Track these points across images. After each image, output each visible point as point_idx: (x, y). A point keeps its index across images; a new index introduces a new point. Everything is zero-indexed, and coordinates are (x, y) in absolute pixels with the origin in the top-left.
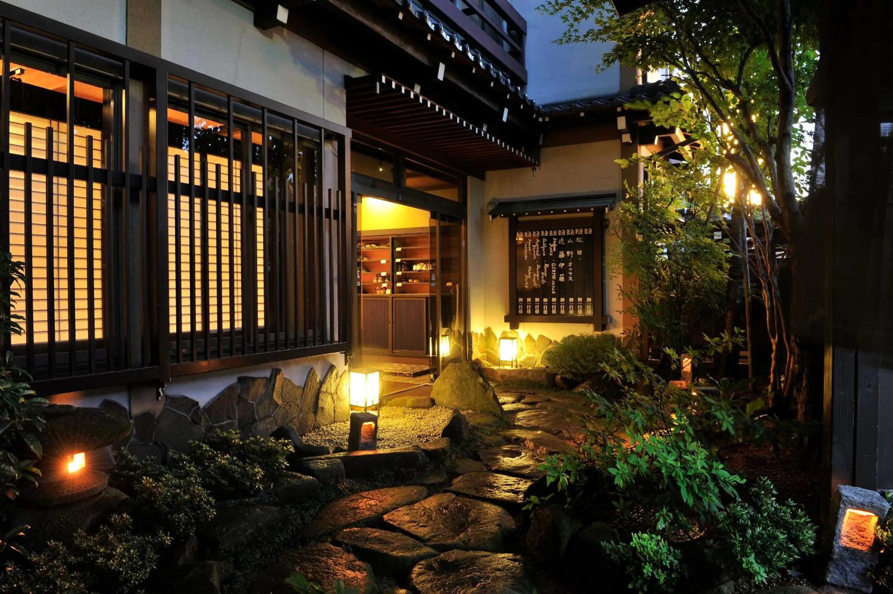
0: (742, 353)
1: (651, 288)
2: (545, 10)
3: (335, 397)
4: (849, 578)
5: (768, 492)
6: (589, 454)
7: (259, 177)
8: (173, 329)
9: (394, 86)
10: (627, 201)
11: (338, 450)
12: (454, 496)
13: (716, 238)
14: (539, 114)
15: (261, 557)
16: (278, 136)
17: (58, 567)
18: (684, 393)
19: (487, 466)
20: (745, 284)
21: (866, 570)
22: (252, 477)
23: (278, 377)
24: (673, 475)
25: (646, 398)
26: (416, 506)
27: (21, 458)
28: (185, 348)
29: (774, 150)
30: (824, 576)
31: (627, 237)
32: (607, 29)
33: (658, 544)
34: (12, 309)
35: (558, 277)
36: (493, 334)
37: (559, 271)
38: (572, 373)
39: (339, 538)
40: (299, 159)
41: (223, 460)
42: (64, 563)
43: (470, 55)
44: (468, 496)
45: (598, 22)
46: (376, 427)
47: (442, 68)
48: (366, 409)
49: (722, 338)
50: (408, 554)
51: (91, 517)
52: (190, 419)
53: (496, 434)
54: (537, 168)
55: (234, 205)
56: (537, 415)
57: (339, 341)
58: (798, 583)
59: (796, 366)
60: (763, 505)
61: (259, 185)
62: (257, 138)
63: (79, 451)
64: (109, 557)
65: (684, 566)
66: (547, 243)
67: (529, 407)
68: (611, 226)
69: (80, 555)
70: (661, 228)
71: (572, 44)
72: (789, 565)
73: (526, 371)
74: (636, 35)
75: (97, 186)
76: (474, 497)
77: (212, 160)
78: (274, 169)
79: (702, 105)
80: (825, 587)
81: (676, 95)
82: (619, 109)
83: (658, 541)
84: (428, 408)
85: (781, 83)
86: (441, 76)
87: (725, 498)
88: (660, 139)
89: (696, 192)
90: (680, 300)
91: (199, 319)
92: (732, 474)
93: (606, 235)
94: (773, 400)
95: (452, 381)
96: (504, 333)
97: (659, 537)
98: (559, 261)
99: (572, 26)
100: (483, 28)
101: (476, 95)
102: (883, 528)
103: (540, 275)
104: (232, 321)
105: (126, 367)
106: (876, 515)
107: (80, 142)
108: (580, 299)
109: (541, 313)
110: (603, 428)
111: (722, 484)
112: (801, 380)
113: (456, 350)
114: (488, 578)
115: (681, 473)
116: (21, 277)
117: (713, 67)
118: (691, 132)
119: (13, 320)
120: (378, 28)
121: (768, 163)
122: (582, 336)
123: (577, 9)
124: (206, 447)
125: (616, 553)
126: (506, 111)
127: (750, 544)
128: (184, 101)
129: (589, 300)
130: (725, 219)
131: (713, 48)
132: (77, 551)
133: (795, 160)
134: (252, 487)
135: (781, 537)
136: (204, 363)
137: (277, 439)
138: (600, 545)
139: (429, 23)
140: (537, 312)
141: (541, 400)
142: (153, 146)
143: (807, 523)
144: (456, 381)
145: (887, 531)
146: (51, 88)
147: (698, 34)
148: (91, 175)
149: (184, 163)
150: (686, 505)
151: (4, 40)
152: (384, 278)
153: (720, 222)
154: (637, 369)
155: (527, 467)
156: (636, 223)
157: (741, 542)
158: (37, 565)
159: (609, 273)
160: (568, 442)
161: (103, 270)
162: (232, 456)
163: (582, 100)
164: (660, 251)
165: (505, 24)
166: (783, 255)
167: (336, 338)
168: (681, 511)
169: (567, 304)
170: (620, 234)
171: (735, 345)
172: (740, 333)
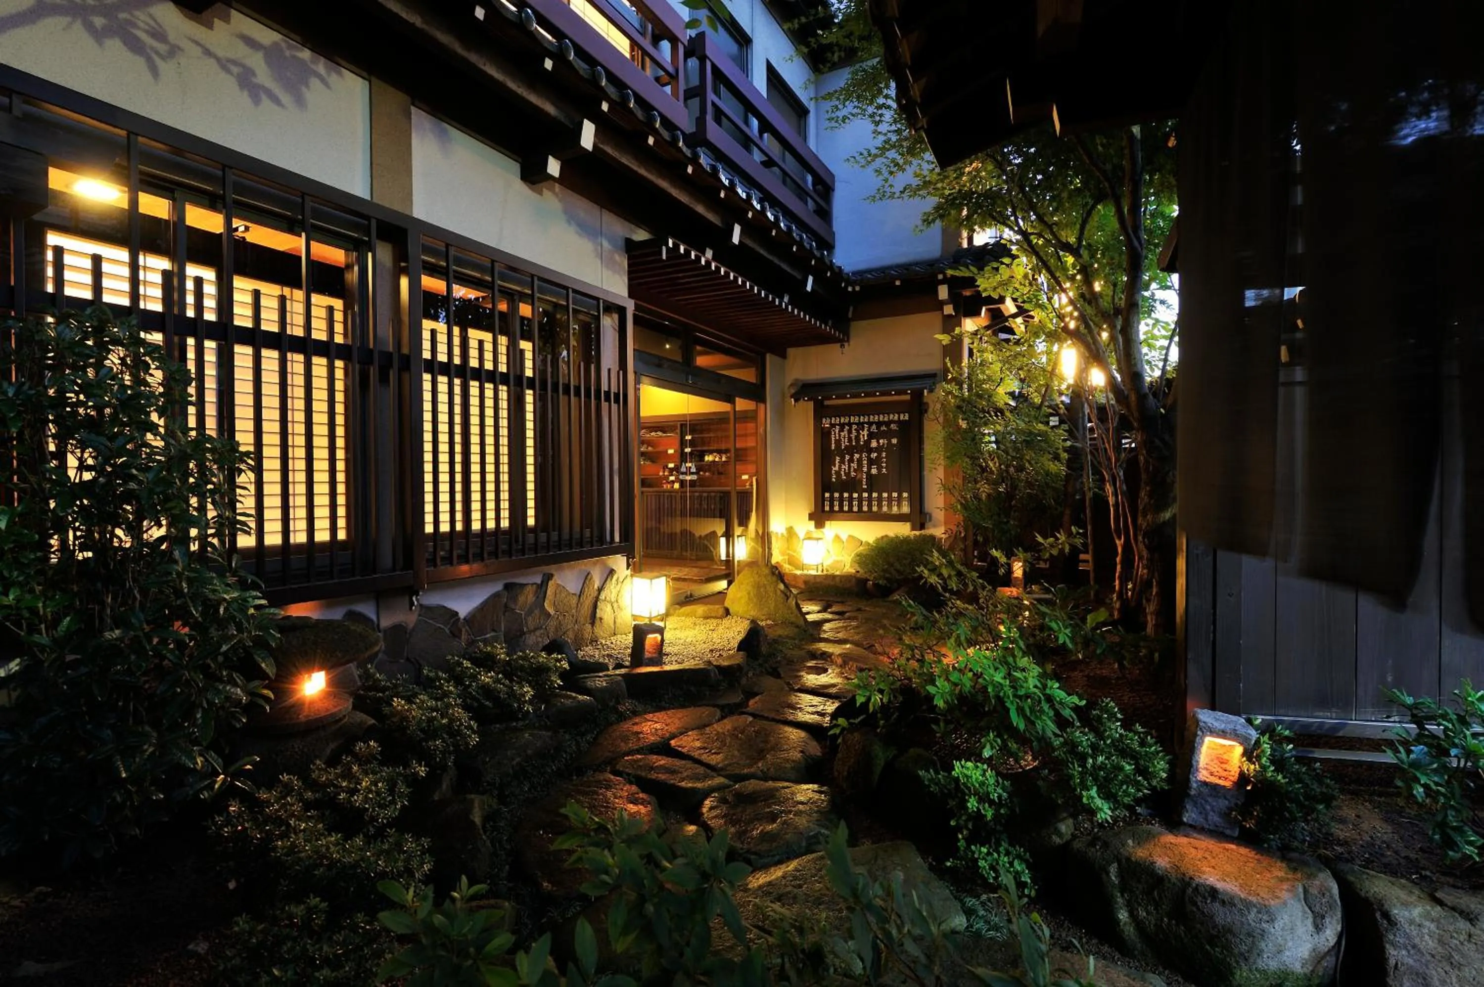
0: (1082, 556)
1: (976, 482)
2: (857, 162)
3: (615, 605)
4: (1210, 818)
5: (1112, 716)
6: (905, 670)
7: (529, 355)
8: (429, 529)
9: (682, 251)
10: (949, 382)
11: (619, 666)
12: (750, 719)
13: (1051, 424)
14: (849, 282)
15: (529, 789)
16: (549, 308)
17: (292, 805)
18: (1013, 601)
19: (788, 684)
20: (1085, 476)
21: (1231, 809)
22: (520, 698)
23: (550, 583)
24: (1002, 694)
25: (970, 607)
26: (708, 730)
27: (249, 678)
28: (442, 550)
29: (1119, 324)
30: (1180, 816)
31: (949, 423)
32: (926, 184)
33: (984, 775)
34: (238, 505)
35: (869, 469)
36: (796, 534)
37: (871, 462)
38: (887, 579)
39: (619, 767)
40: (574, 334)
41: (486, 678)
42: (301, 800)
43: (769, 214)
44: (767, 719)
45: (916, 175)
46: (663, 640)
47: (737, 229)
48: (650, 619)
49: (1057, 539)
50: (699, 785)
51: (332, 746)
52: (448, 631)
53: (800, 648)
54: (846, 344)
55: (500, 387)
56: (846, 627)
57: (621, 542)
58: (1150, 823)
59: (1145, 571)
60: (1105, 731)
61: (529, 364)
62: (525, 310)
63: (320, 669)
64: (353, 792)
65: (1015, 800)
66: (857, 431)
67: (837, 617)
68: (930, 410)
69: (318, 791)
70: (988, 413)
71: (886, 202)
72: (1138, 801)
73: (833, 577)
74: (960, 191)
75: (339, 364)
76: (773, 720)
77: (474, 335)
78: (545, 345)
79: (1036, 270)
80: (1182, 828)
81: (1007, 260)
82: (940, 277)
83: (985, 771)
84: (721, 618)
85: (1129, 243)
86: (736, 239)
87: (1062, 723)
88: (987, 310)
89: (1029, 371)
90: (1010, 495)
91: (459, 516)
92: (1069, 695)
93: (925, 422)
94: (1119, 610)
95: (749, 588)
96: (808, 532)
97: (985, 767)
98: (870, 450)
99: (886, 180)
100: (784, 182)
101: (776, 261)
102: (1250, 760)
103: (849, 467)
104: (498, 519)
105: (375, 572)
106: (1241, 744)
107: (318, 314)
108: (895, 495)
109: (851, 510)
110: (921, 641)
111: (1057, 706)
112: (1151, 587)
113: (754, 551)
114: (790, 812)
115: (1010, 692)
116: (252, 469)
117: (1050, 227)
118: (1024, 302)
119: (238, 518)
120: (664, 184)
121: (1112, 338)
122: (897, 537)
123: (893, 161)
124: (466, 663)
125: (936, 784)
126: (810, 279)
127: (1091, 775)
128: (441, 267)
129: (905, 495)
130: (1062, 402)
131: (1049, 205)
132: (314, 785)
133: (1145, 333)
134: (520, 709)
135: (1128, 767)
136: (465, 568)
137: (549, 654)
138: (918, 776)
139: (723, 178)
140: (846, 508)
141: (850, 608)
142: (406, 318)
143: (1158, 753)
144: (753, 587)
145: (1254, 763)
146: (281, 249)
147: (1033, 188)
148: (333, 351)
149: (442, 338)
150: (1016, 729)
151: (224, 190)
152: (671, 470)
153: (1057, 405)
154: (959, 574)
155: (834, 685)
156: (959, 407)
157: (1080, 773)
158: (268, 803)
159: (927, 464)
160: (881, 658)
161: (347, 460)
162: (497, 674)
163: (899, 266)
164: (987, 439)
165: (809, 178)
166: (1130, 443)
167: (617, 539)
168: (1011, 736)
169: (880, 500)
170: (941, 420)
171: (1073, 547)
172: (1078, 533)
